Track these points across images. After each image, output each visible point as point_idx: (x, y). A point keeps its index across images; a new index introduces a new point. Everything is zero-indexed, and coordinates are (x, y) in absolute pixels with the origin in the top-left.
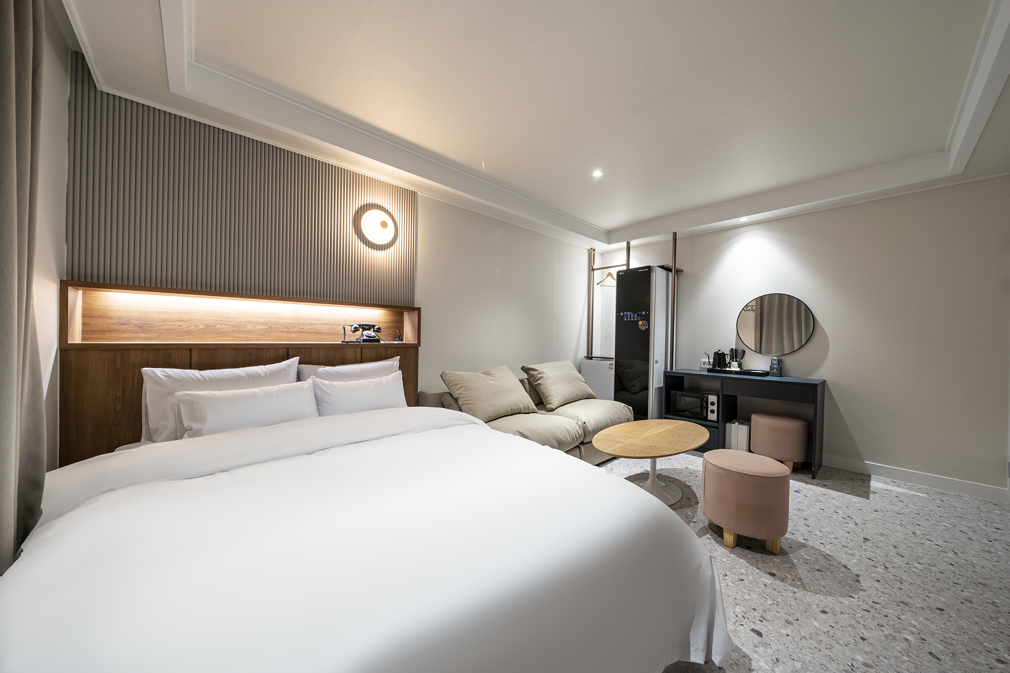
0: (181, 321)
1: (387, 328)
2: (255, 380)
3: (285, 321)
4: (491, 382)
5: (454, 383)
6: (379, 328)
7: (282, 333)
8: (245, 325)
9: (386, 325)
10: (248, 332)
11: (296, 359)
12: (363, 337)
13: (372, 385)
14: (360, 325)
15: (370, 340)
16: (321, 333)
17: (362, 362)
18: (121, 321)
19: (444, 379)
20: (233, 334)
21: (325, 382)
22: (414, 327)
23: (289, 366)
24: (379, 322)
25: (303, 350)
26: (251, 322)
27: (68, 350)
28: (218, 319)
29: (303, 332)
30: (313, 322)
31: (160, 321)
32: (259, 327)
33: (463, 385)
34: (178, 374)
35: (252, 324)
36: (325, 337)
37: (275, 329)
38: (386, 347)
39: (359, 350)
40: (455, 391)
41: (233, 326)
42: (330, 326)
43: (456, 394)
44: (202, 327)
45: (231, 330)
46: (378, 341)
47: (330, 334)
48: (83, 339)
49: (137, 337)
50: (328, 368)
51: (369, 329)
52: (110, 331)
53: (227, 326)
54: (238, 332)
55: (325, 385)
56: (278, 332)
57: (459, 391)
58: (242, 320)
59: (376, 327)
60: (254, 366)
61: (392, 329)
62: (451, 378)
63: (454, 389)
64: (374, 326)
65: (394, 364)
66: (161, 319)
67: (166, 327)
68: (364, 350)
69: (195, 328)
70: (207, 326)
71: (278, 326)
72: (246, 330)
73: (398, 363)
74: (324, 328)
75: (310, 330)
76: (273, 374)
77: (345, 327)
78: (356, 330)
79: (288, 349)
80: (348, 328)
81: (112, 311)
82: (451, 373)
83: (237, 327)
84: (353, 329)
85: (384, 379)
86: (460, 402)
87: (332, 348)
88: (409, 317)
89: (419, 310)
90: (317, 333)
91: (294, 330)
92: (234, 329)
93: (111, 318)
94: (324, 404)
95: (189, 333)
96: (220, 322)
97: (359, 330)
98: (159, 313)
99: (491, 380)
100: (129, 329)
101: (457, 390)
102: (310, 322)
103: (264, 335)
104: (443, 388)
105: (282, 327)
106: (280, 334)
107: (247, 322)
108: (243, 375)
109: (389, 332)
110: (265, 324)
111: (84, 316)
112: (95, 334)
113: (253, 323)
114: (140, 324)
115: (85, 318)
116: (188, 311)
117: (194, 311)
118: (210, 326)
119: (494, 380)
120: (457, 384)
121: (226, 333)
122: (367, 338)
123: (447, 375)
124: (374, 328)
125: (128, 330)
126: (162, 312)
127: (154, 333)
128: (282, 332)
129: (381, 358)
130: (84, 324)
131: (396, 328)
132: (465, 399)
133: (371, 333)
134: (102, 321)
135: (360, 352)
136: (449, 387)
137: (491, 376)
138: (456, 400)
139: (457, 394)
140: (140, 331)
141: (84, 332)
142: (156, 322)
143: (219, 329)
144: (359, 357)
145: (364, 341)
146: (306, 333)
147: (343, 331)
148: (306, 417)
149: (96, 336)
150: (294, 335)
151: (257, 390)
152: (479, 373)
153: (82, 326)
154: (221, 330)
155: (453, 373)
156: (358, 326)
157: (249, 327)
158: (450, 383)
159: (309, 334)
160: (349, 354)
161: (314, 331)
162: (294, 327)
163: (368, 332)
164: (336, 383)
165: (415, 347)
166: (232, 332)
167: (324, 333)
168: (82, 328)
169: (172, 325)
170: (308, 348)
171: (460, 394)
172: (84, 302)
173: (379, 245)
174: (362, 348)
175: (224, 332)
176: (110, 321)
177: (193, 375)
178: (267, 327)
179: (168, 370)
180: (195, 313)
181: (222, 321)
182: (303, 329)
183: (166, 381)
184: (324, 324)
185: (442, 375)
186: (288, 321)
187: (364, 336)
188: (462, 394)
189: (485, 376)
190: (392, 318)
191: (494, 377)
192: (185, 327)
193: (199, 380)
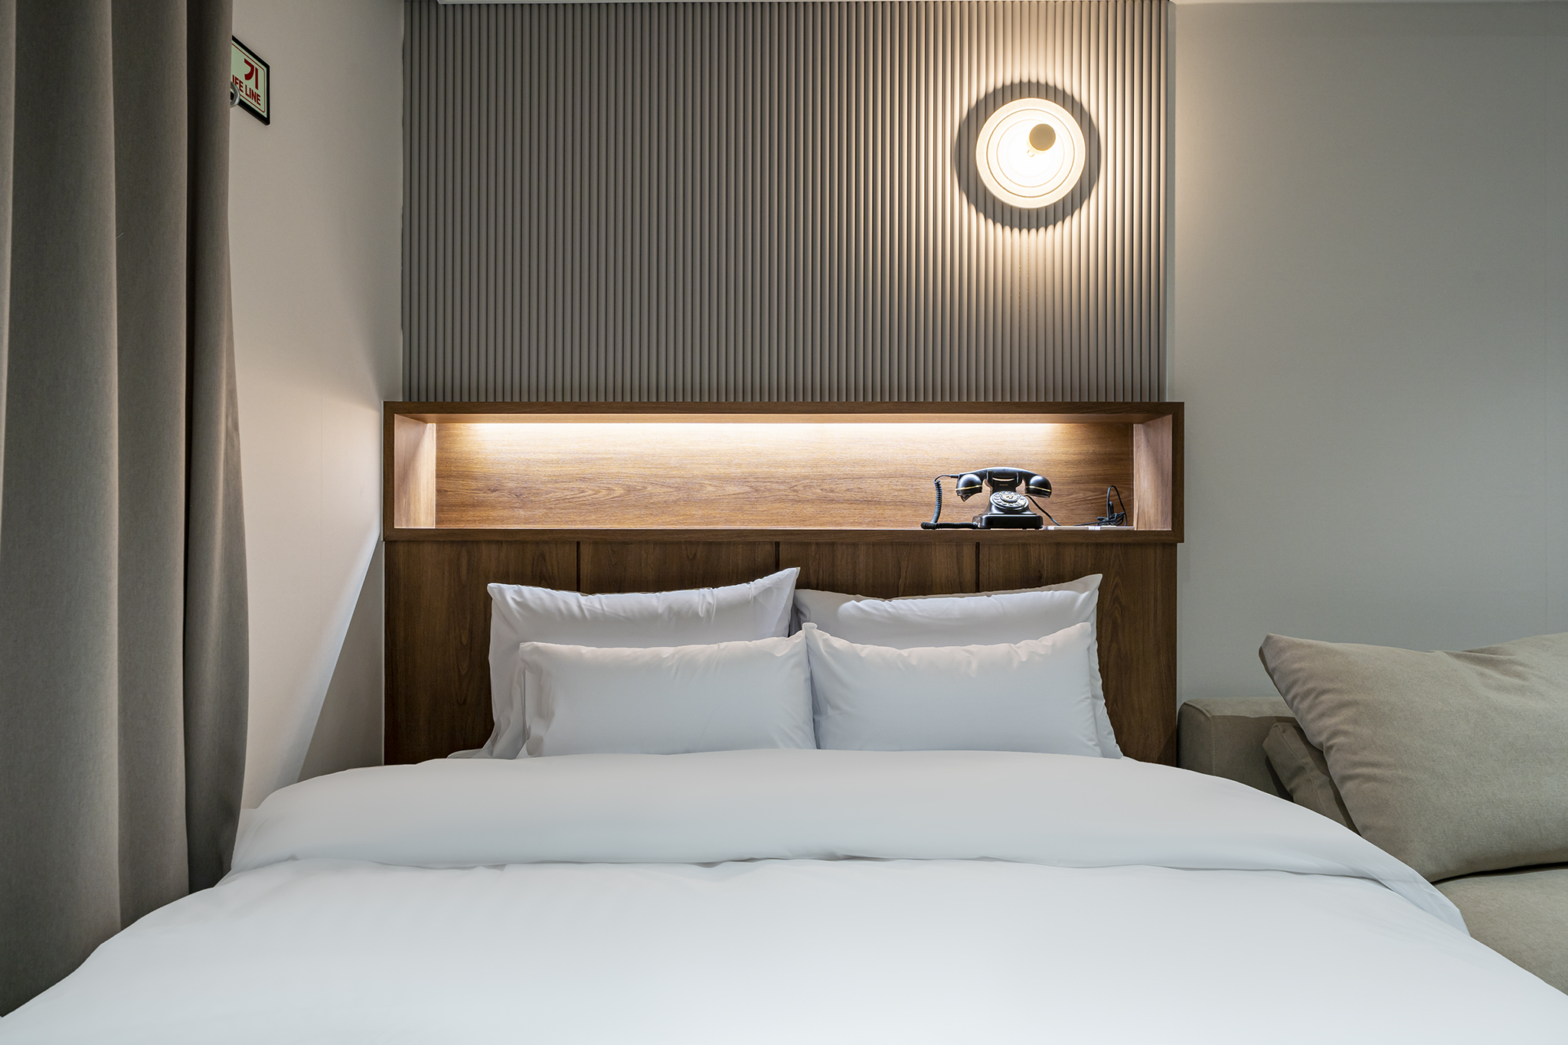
0: (583, 479)
1: (1074, 482)
2: (683, 625)
3: (789, 470)
4: (1494, 695)
5: (1310, 685)
6: (1045, 484)
7: (782, 505)
8: (702, 485)
9: (1072, 471)
10: (709, 502)
11: (790, 574)
12: (990, 510)
13: (974, 666)
14: (982, 476)
15: (1011, 519)
16: (878, 503)
17: (977, 588)
18: (490, 483)
19: (1271, 666)
20: (677, 508)
21: (839, 643)
22: (1162, 475)
23: (767, 591)
24: (1048, 463)
25: (813, 547)
26: (713, 477)
27: (395, 541)
28: (647, 472)
29: (832, 501)
30: (857, 470)
31: (548, 482)
32: (732, 489)
33: (1346, 697)
34: (541, 599)
35: (715, 483)
36: (888, 513)
37: (767, 494)
38: (1058, 544)
39: (968, 552)
40: (1310, 716)
41: (678, 489)
42: (902, 479)
43: (1318, 729)
44: (619, 491)
45: (674, 498)
46: (1036, 522)
47: (903, 503)
48: (437, 523)
49: (513, 517)
50: (869, 604)
51: (1012, 487)
52: (474, 506)
53: (665, 490)
54: (688, 502)
55: (835, 653)
56: (773, 502)
57: (1330, 722)
58: (696, 473)
59: (1033, 480)
60: (692, 588)
61: (1091, 486)
62: (1296, 666)
63: (1311, 708)
64: (1027, 477)
65: (1075, 600)
66: (550, 476)
67: (559, 494)
68: (984, 551)
69: (608, 495)
70: (629, 490)
71: (775, 486)
72: (704, 497)
73: (1092, 595)
74: (885, 488)
75: (848, 495)
76: (724, 610)
77: (943, 482)
78: (971, 489)
79: (777, 544)
80: (948, 485)
81: (476, 464)
82: (1302, 645)
83: (687, 490)
84: (961, 488)
85: (1024, 649)
86: (1336, 764)
87: (892, 544)
88: (1148, 441)
89: (1176, 411)
90: (868, 502)
91: (809, 495)
92: (681, 496)
93: (475, 479)
94: (830, 711)
95: (596, 506)
96: (652, 480)
97: (980, 490)
98: (546, 462)
99: (1502, 688)
100: (500, 499)
101: (1322, 715)
102: (848, 469)
103: (741, 509)
104: (1267, 701)
105: (782, 487)
106: (777, 505)
107: (706, 477)
108: (660, 611)
109: (1081, 495)
110: (743, 480)
111: (440, 475)
112: (454, 511)
113: (718, 478)
114: (517, 488)
115: (441, 480)
116: (595, 456)
117: (605, 456)
118: (635, 490)
119: (1521, 691)
120: (1324, 692)
121: (665, 506)
122: (999, 514)
123: (1282, 650)
124: (1028, 484)
125: (499, 502)
126: (552, 462)
127: (539, 508)
128: (781, 500)
129: (1040, 577)
130: (440, 492)
131: (1105, 480)
132: (1356, 758)
133: (1019, 498)
134: (463, 485)
135: (974, 557)
136: (1289, 697)
137: (1506, 673)
138: (1319, 754)
139: (1320, 733)
140: (517, 505)
141: (440, 507)
142: (543, 483)
143: (651, 495)
144: (969, 575)
145: (991, 522)
146: (838, 502)
147: (935, 493)
148: (771, 744)
149: (455, 515)
150: (809, 509)
151: (667, 651)
152: (1439, 654)
153: (437, 495)
154: (655, 500)
155: (1310, 646)
156: (977, 479)
157: (710, 488)
158: (1294, 683)
159: (846, 506)
160: (941, 562)
161: (860, 496)
162: (810, 487)
163: (1006, 495)
164: (866, 650)
165: (1164, 545)
166: (675, 502)
167: (886, 503)
168: (437, 500)
169: (568, 489)
170: (826, 544)
171: (1335, 734)
172: (440, 448)
173: (1029, 210)
174: (978, 545)
175: (659, 502)
176: (474, 484)
177: (566, 603)
178: (748, 489)
179: (526, 590)
180: (607, 459)
181: (657, 476)
182: (832, 491)
183: (517, 615)
184: (884, 477)
185: (1265, 652)
186: (796, 471)
187: (993, 508)
188: (1345, 733)
189: (1468, 671)
190: (1090, 448)
191: (1518, 675)
192: (591, 492)
193: (571, 615)
